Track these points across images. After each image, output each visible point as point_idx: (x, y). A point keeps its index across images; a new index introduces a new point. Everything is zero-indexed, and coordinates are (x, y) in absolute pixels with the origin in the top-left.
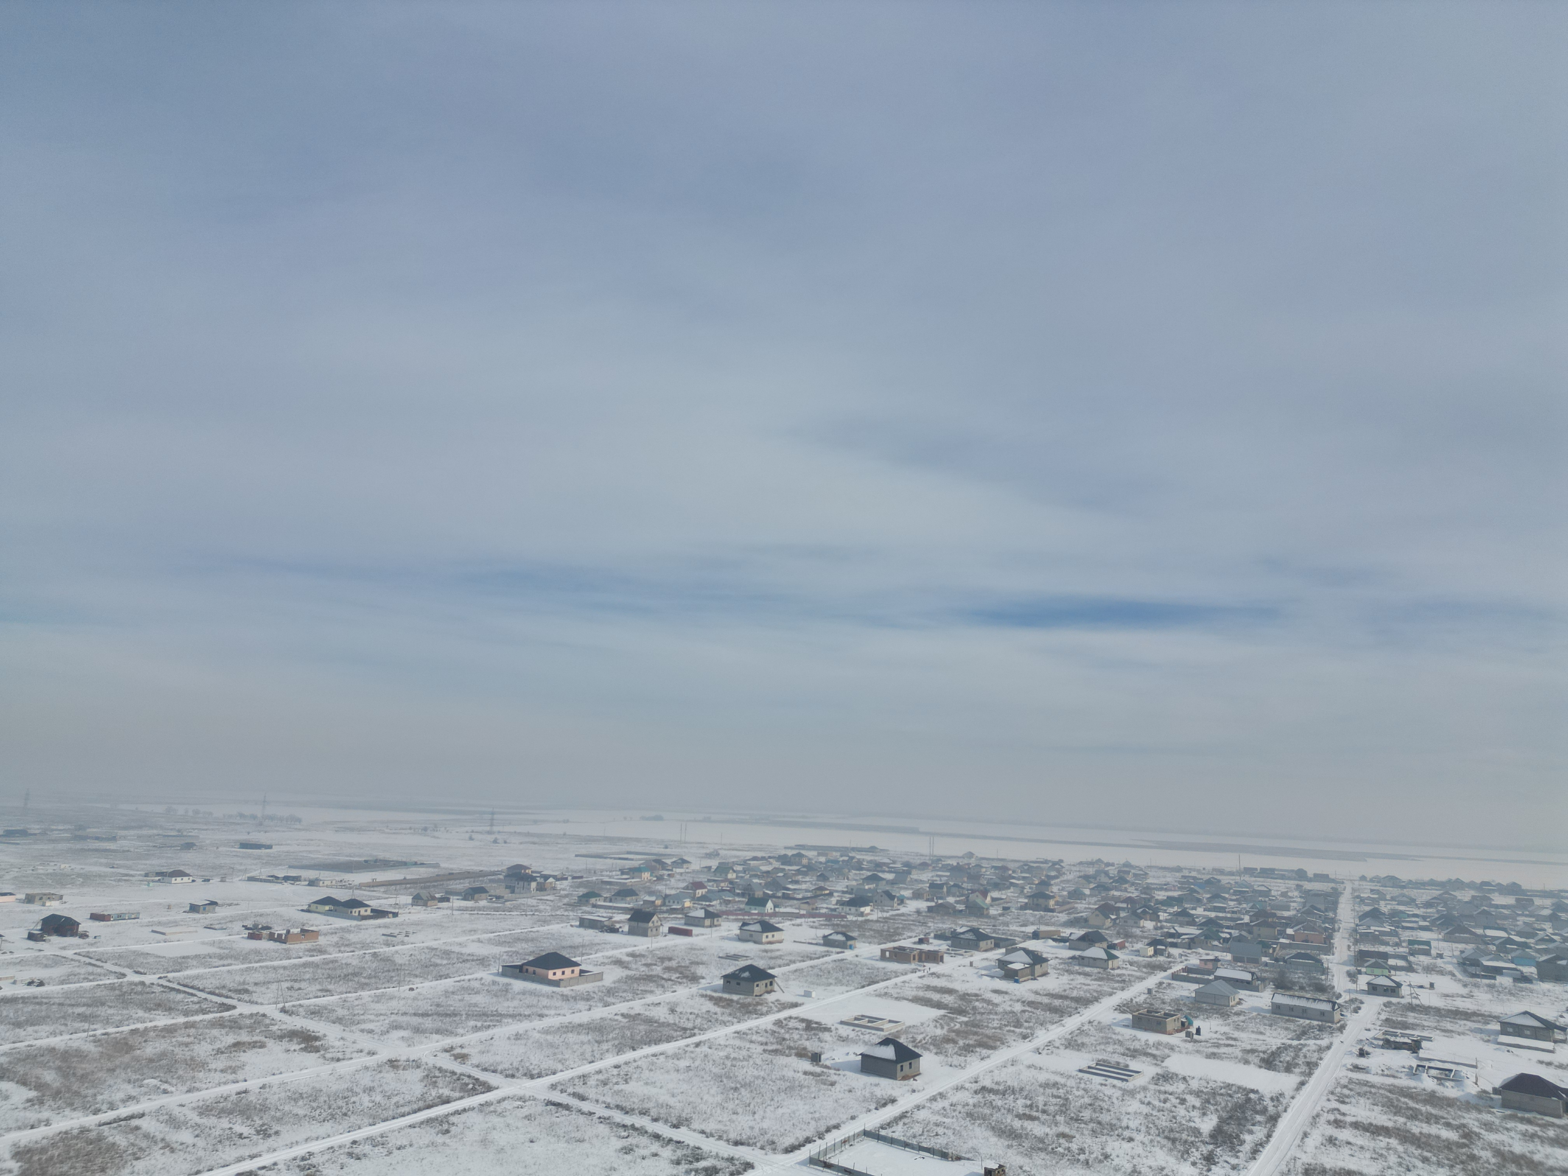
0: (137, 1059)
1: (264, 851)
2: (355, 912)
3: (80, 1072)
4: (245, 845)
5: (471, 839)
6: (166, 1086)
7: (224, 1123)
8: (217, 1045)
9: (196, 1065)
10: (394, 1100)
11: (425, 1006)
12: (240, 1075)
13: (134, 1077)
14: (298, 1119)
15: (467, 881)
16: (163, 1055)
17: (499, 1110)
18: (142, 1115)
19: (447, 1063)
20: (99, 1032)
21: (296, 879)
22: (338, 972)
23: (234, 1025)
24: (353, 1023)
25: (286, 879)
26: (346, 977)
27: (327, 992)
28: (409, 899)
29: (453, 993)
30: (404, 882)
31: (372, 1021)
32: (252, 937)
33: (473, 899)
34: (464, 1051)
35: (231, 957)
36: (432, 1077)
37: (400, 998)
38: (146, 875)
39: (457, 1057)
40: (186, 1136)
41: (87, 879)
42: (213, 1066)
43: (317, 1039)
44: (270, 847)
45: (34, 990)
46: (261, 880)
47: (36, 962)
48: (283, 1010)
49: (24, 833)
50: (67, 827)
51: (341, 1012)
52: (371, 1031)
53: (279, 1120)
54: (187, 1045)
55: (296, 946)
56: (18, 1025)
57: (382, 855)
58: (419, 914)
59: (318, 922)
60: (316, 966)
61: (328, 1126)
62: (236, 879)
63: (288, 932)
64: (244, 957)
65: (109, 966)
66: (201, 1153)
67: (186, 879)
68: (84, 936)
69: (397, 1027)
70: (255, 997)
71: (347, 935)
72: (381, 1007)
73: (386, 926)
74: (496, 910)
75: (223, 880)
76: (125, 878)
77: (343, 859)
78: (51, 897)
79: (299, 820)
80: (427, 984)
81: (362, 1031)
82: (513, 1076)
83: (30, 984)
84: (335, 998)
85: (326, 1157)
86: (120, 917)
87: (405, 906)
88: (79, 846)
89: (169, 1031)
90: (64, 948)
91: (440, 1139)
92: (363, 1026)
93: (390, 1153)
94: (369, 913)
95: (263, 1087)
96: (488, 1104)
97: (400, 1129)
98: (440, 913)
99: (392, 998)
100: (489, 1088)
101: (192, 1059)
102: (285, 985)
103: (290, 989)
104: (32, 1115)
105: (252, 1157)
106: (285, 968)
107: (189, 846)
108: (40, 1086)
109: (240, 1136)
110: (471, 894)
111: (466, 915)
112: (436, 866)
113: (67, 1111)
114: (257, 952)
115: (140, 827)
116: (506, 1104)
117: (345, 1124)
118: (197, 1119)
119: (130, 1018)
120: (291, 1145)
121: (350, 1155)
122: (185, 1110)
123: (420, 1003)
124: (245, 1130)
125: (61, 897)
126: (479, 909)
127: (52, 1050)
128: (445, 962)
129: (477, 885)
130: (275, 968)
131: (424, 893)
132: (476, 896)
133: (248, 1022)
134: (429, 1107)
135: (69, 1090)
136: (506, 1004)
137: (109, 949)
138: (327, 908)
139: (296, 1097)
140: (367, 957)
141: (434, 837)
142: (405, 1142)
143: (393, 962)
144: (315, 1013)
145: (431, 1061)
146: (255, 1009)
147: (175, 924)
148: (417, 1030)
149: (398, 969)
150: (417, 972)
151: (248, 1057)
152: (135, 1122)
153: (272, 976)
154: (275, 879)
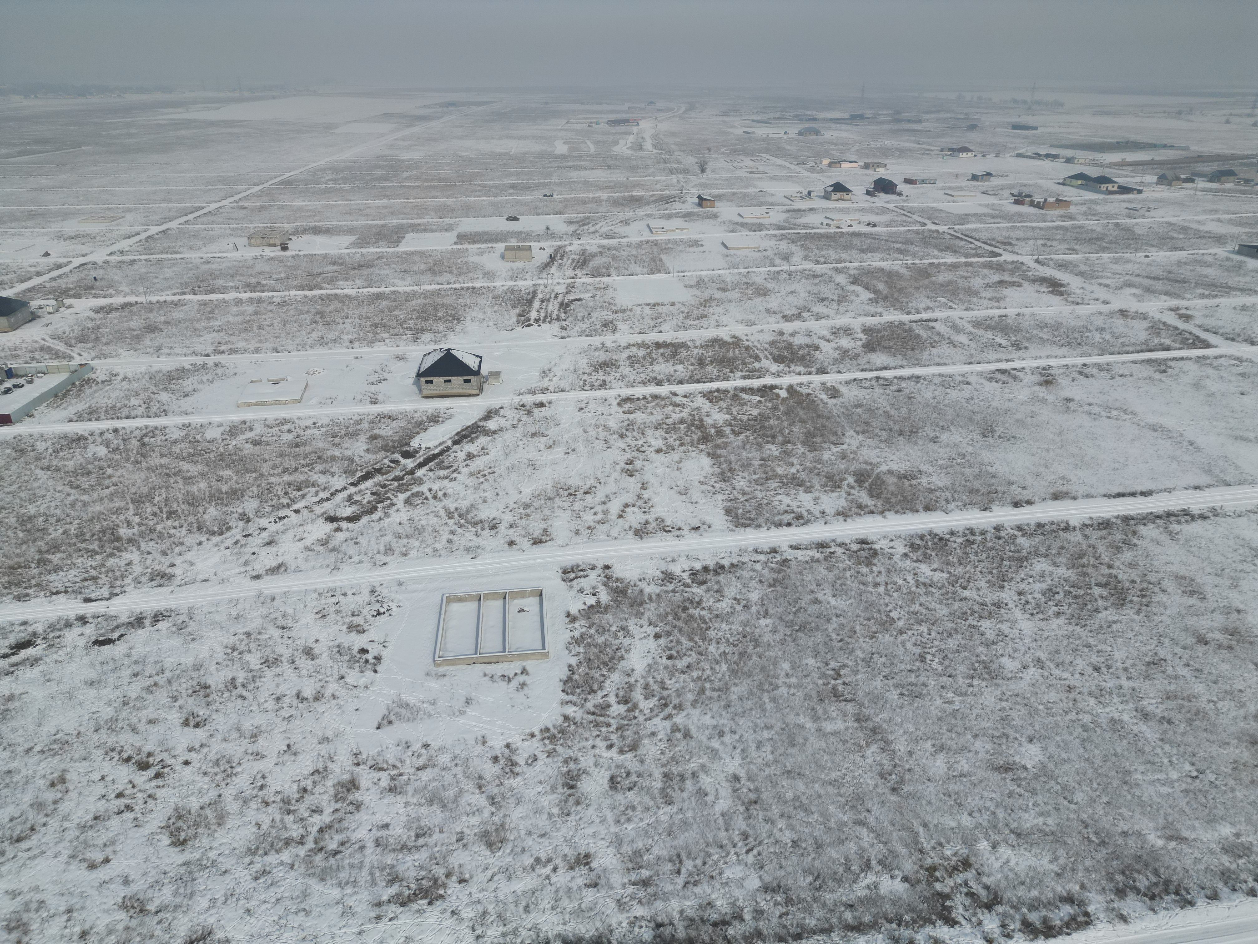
0: (933, 283)
1: (1030, 132)
2: (1104, 187)
3: (898, 287)
4: (1016, 127)
5: (1228, 122)
6: (951, 304)
7: (989, 335)
8: (987, 281)
9: (972, 292)
10: (1121, 340)
11: (1159, 272)
12: (1002, 304)
13: (931, 295)
14: (1043, 341)
15: (1216, 164)
16: (950, 283)
17: (1215, 363)
18: (936, 320)
19: (1171, 319)
20: (910, 262)
21: (1055, 157)
22: (1084, 236)
23: (1000, 268)
24: (1092, 277)
25: (1047, 156)
26: (1090, 241)
27: (1074, 251)
28: (1154, 179)
29: (1185, 263)
30: (1151, 164)
31: (1108, 278)
32: (1017, 202)
33: (1219, 181)
34: (1189, 312)
35: (1000, 217)
36: (1156, 328)
37: (1135, 263)
38: (942, 150)
39: (1181, 316)
40: (963, 339)
41: (902, 153)
42: (983, 295)
43: (1062, 285)
44: (1035, 128)
45: (870, 229)
46: (1027, 157)
47: (871, 211)
48: (1037, 261)
49: (861, 117)
50: (889, 112)
51: (1083, 268)
52: (1107, 286)
53: (1029, 339)
54: (966, 278)
55: (1051, 212)
56: (863, 251)
57: (1133, 137)
58: (1163, 192)
59: (1071, 193)
60: (1065, 229)
61: (1065, 350)
62: (1007, 155)
63: (1046, 200)
64: (1009, 218)
65: (915, 217)
66: (973, 352)
67: (970, 154)
68: (900, 194)
69: (1130, 285)
70: (1016, 249)
71: (1094, 207)
72: (1118, 268)
73: (1130, 201)
74: (1243, 192)
75: (997, 156)
76: (927, 153)
77: (1097, 140)
78: (879, 165)
79: (1062, 105)
80: (1162, 254)
81: (1100, 284)
82: (1233, 340)
83: (868, 225)
84: (1080, 256)
85: (1061, 371)
86: (923, 182)
87: (1150, 184)
88: (896, 127)
89: (954, 267)
90: (888, 202)
91: (1157, 376)
92: (1101, 281)
93: (1113, 378)
94: (1116, 188)
95: (1018, 315)
96: (1204, 358)
97: (1123, 363)
98: (1183, 193)
99: (1128, 261)
100: (1208, 346)
101: (969, 288)
102: (1040, 242)
103: (1044, 245)
104: (872, 309)
105: (1008, 361)
106: (1041, 229)
107: (973, 127)
108: (876, 292)
109: (1000, 345)
110: (1217, 177)
111: (1209, 196)
112: (1186, 148)
113: (892, 310)
114: (1020, 215)
115: (938, 112)
116: (1222, 361)
117: (1079, 351)
118: (971, 329)
119: (929, 254)
120: (1036, 358)
121: (1081, 373)
122: (963, 322)
123: (1153, 268)
124: (1004, 342)
125: (885, 166)
126: (1224, 191)
127: (882, 270)
128: (1181, 236)
129: (1226, 167)
130: (1033, 228)
131: (1170, 174)
132: (1223, 178)
133: (1010, 267)
134: (1151, 350)
135: (892, 297)
136: (1237, 279)
137: (916, 205)
138: (1079, 182)
139: (1043, 326)
140: (1110, 226)
141: (1188, 121)
142: (1126, 372)
143: (1133, 232)
144: (1062, 266)
145: (1157, 316)
146: (1016, 258)
147: (961, 189)
148: (1148, 290)
149: (1136, 238)
150: (1154, 243)
151: (1008, 292)
152: (932, 324)
153: (1030, 234)
154: (1037, 156)
